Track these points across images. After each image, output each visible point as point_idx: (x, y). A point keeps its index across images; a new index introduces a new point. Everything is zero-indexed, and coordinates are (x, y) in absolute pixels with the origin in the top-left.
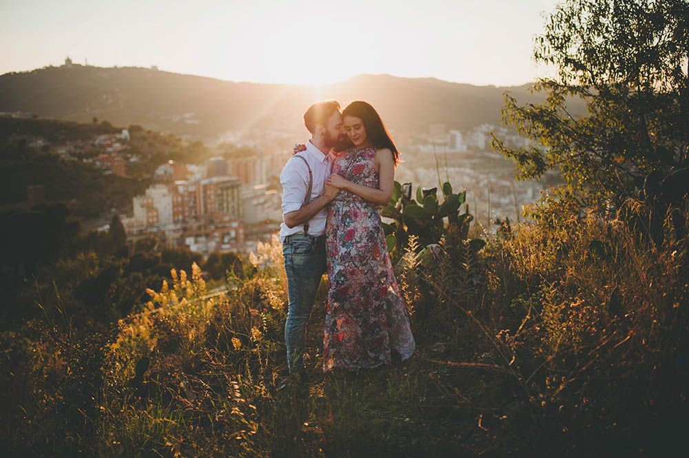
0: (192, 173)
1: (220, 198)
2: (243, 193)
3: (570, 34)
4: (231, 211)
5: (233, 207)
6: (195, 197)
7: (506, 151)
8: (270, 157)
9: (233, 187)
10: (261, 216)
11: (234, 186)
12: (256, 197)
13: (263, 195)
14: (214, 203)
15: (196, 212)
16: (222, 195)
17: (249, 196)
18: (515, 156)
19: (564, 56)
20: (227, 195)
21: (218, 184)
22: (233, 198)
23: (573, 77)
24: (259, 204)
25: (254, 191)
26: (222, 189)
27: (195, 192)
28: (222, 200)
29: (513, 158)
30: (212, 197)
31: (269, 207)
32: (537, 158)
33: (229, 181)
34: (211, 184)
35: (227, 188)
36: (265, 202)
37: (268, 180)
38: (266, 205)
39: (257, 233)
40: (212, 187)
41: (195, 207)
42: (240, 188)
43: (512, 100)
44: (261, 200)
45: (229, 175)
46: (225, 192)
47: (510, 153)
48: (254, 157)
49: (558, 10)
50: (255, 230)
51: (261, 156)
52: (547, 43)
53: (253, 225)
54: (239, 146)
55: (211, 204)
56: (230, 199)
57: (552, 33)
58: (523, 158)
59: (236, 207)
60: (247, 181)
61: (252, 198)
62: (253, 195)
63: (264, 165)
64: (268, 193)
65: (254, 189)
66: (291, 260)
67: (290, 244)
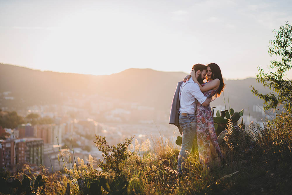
0: (8, 135)
1: (28, 153)
2: (45, 150)
3: (287, 40)
4: (35, 163)
5: (37, 160)
6: (10, 152)
7: (259, 95)
8: (65, 124)
9: (37, 146)
11: (39, 145)
12: (54, 153)
13: (59, 152)
14: (24, 157)
15: (10, 163)
16: (29, 151)
17: (49, 152)
18: (263, 97)
19: (285, 51)
20: (33, 151)
21: (27, 143)
22: (37, 153)
23: (289, 61)
24: (56, 159)
25: (53, 149)
26: (30, 147)
27: (10, 148)
28: (29, 155)
29: (262, 99)
30: (23, 152)
32: (273, 99)
33: (35, 141)
34: (22, 142)
35: (34, 146)
37: (63, 141)
40: (23, 145)
41: (10, 159)
42: (43, 146)
43: (262, 70)
44: (58, 156)
45: (35, 137)
46: (32, 149)
47: (261, 96)
48: (54, 125)
49: (281, 29)
51: (58, 124)
52: (277, 44)
54: (42, 116)
55: (21, 157)
56: (35, 154)
57: (279, 40)
58: (267, 99)
59: (39, 160)
60: (47, 142)
61: (52, 154)
62: (52, 151)
63: (60, 130)
64: (63, 150)
65: (53, 148)
66: (191, 125)
67: (189, 118)
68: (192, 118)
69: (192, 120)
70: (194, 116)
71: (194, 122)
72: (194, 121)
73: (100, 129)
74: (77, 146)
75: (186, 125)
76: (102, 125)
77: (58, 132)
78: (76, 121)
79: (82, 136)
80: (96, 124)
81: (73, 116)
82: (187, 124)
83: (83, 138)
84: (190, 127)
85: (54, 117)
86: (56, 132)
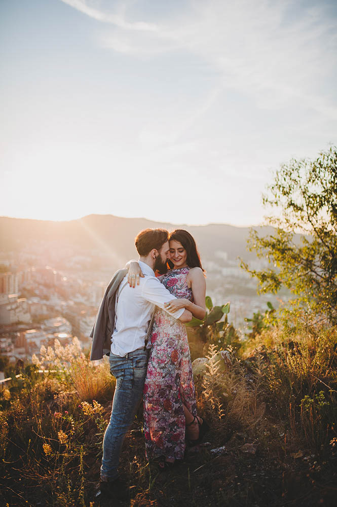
7: (250, 272)
8: (22, 273)
10: (13, 318)
12: (10, 303)
13: (16, 302)
17: (4, 303)
18: (258, 275)
24: (12, 309)
29: (256, 277)
31: (20, 311)
32: (274, 277)
36: (17, 308)
37: (20, 291)
38: (17, 310)
39: (9, 332)
43: (255, 232)
44: (14, 306)
47: (253, 273)
48: (9, 273)
50: (8, 329)
51: (14, 273)
53: (6, 326)
58: (263, 277)
60: (3, 292)
61: (7, 304)
62: (7, 302)
63: (17, 279)
64: (19, 301)
65: (8, 298)
66: (133, 374)
67: (131, 360)
68: (136, 359)
69: (137, 362)
70: (141, 354)
71: (142, 367)
72: (140, 365)
73: (59, 277)
74: (36, 295)
75: (123, 373)
76: (61, 273)
77: (15, 280)
78: (33, 269)
79: (39, 284)
80: (55, 272)
81: (31, 264)
82: (124, 371)
83: (41, 287)
84: (132, 378)
85: (10, 265)
86: (12, 281)
